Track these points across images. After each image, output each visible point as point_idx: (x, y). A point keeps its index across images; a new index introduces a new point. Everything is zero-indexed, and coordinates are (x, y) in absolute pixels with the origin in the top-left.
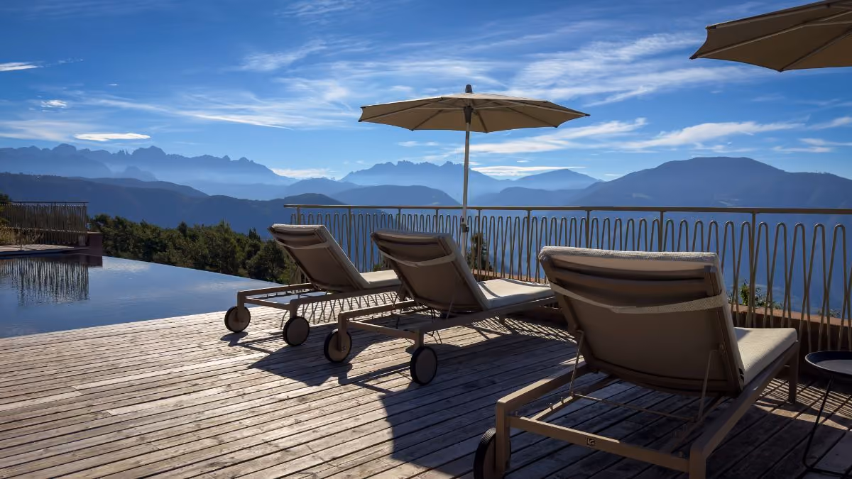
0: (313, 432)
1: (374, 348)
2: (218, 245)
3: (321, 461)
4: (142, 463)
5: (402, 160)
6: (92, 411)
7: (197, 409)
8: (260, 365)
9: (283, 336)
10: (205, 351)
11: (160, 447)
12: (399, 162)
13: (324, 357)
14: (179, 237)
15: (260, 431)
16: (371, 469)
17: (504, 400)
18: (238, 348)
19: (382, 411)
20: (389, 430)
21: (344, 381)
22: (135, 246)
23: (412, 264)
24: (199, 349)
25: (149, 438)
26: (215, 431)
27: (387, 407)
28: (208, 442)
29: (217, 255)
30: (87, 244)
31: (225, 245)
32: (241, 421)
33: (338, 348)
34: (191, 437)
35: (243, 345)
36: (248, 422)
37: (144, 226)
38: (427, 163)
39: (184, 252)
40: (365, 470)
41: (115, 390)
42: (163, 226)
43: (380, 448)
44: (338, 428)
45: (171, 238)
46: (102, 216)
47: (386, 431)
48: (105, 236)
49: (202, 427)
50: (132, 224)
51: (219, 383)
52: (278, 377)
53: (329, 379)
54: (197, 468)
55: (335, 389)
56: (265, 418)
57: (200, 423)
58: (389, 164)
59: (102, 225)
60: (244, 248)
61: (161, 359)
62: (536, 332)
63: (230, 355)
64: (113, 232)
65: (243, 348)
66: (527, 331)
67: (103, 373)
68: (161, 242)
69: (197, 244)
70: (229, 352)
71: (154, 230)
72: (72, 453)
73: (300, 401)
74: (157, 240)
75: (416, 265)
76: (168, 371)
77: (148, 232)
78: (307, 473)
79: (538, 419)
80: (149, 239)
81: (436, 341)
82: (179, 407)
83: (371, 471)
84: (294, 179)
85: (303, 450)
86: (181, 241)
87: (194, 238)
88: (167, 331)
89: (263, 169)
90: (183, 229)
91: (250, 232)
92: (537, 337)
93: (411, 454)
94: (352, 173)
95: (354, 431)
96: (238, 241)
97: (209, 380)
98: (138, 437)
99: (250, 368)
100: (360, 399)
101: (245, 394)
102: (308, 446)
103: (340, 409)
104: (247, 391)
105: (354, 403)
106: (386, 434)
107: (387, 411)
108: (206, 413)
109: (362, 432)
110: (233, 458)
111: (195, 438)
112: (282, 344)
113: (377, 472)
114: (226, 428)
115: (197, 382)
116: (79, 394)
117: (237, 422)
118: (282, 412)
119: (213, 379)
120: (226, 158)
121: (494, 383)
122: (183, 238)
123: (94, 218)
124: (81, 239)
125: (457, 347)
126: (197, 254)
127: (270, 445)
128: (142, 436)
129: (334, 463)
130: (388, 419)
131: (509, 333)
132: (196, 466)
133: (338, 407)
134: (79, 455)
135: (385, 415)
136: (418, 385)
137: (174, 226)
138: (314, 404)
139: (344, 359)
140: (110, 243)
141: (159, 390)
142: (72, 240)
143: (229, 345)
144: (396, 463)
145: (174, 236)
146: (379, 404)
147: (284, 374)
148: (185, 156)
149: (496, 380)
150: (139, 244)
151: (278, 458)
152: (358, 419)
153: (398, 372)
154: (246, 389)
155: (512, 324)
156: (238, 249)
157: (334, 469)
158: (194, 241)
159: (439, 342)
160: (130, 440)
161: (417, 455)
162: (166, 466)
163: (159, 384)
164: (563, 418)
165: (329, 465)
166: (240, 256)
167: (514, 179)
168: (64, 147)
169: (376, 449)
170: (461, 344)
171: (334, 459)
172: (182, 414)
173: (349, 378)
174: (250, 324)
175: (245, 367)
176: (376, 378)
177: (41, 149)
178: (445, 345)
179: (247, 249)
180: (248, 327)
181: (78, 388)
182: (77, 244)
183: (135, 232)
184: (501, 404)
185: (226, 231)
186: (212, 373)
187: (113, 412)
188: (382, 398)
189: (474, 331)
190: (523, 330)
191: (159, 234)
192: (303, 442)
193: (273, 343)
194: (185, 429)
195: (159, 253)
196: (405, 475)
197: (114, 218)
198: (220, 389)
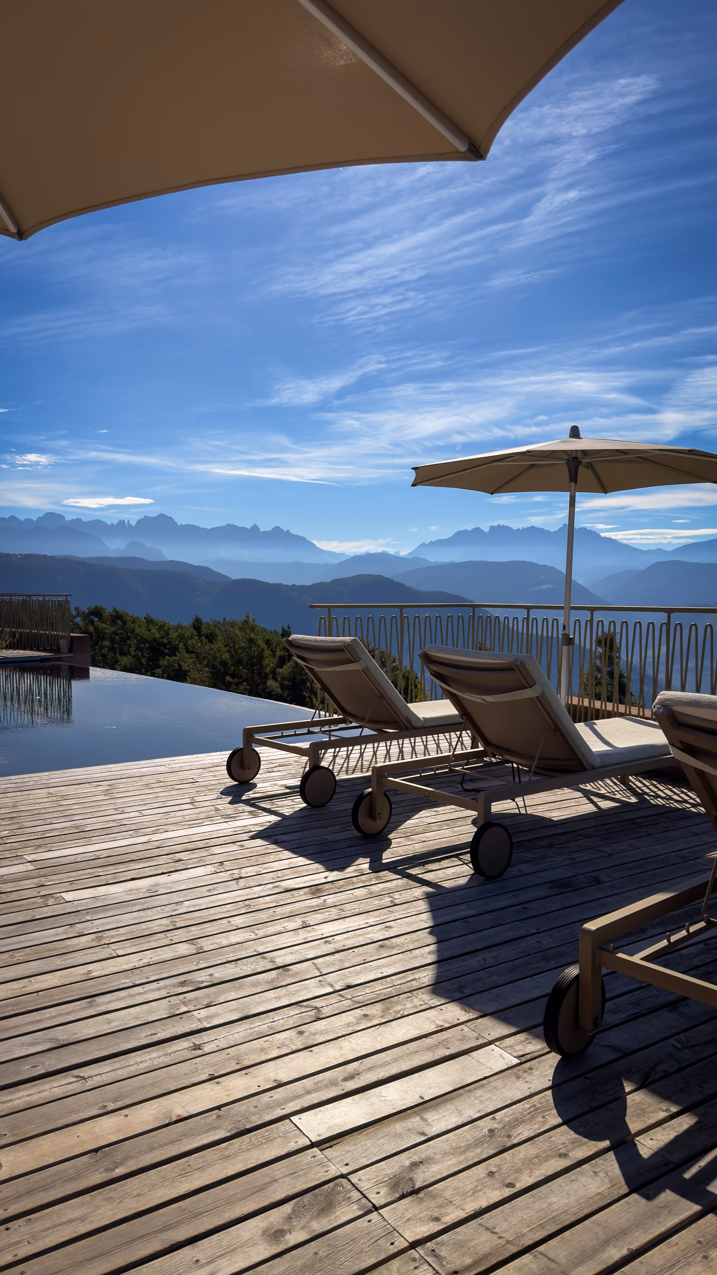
0: (326, 942)
1: (425, 816)
2: (243, 648)
3: (331, 990)
4: (94, 974)
5: (495, 524)
6: (42, 893)
7: (175, 898)
8: (266, 834)
9: (300, 792)
10: (198, 810)
11: (120, 952)
12: (492, 528)
13: (353, 827)
14: (192, 637)
15: (253, 936)
16: (399, 1008)
17: (592, 926)
18: (241, 807)
19: (425, 916)
20: (433, 948)
21: (377, 867)
22: (138, 648)
23: (476, 698)
24: (190, 806)
25: (109, 937)
26: (195, 931)
27: (434, 910)
28: (184, 949)
29: (240, 662)
30: (70, 651)
31: (250, 648)
32: (230, 919)
33: (372, 815)
34: (162, 940)
35: (248, 802)
36: (238, 921)
37: (149, 621)
38: (533, 527)
39: (198, 657)
40: (389, 1009)
41: (74, 864)
42: (172, 622)
43: (417, 976)
44: (361, 938)
45: (182, 637)
46: (96, 608)
47: (427, 949)
48: (99, 635)
49: (178, 925)
50: (134, 620)
51: (210, 860)
52: (287, 854)
53: (357, 863)
54: (165, 987)
55: (363, 877)
56: (263, 916)
57: (176, 919)
58: (477, 530)
59: (96, 619)
60: (274, 652)
61: (142, 819)
62: (676, 801)
63: (229, 818)
64: (110, 630)
65: (248, 808)
66: (662, 798)
67: (63, 837)
68: (170, 642)
69: (215, 646)
70: (229, 812)
71: (162, 627)
72: (10, 953)
73: (313, 894)
74: (165, 641)
75: (483, 700)
76: (144, 839)
77: (154, 630)
78: (306, 1007)
79: (643, 959)
80: (155, 640)
81: (518, 808)
82: (153, 894)
83: (398, 1012)
84: (343, 554)
85: (306, 971)
86: (195, 642)
87: (211, 638)
88: (152, 779)
89: (302, 542)
90: (197, 625)
91: (283, 630)
92: (677, 809)
93: (460, 989)
94: (423, 544)
95: (381, 946)
96: (268, 642)
97: (197, 854)
98: (94, 936)
99: (253, 838)
100: (396, 896)
101: (241, 878)
102: (314, 964)
103: (367, 909)
104: (245, 872)
105: (387, 901)
106: (428, 954)
107: (434, 918)
108: (186, 903)
109: (393, 948)
110: (211, 975)
111: (167, 942)
112: (297, 804)
113: (406, 1013)
114: (210, 928)
115: (178, 856)
116: (30, 867)
117: (225, 921)
118: (287, 909)
119: (203, 853)
120: (255, 527)
121: (598, 882)
122: (197, 638)
123: (87, 611)
124: (64, 643)
125: (550, 820)
126: (215, 658)
127: (264, 958)
128: (100, 934)
129: (348, 993)
130: (433, 930)
131: (633, 800)
132: (162, 983)
133: (363, 907)
134: (19, 956)
135: (430, 924)
136: (483, 878)
137: (187, 622)
138: (331, 899)
139: (381, 831)
140: (107, 643)
141: (133, 866)
142: (50, 644)
143: (231, 803)
144: (436, 1001)
145: (186, 635)
146: (423, 906)
147: (298, 849)
148: (202, 527)
149: (603, 877)
150: (142, 645)
151: (272, 981)
152: (390, 927)
153: (456, 856)
154: (243, 871)
155: (640, 785)
156: (267, 653)
157: (346, 1004)
158: (211, 641)
159: (523, 811)
160: (83, 939)
161: (467, 991)
162: (124, 981)
163: (133, 856)
164: (701, 945)
165: (341, 996)
166: (270, 662)
167: (669, 549)
168: (50, 516)
169: (410, 976)
170: (556, 815)
171: (349, 987)
172: (155, 904)
173: (384, 861)
174: (260, 772)
175: (246, 837)
176: (423, 864)
177: (22, 520)
178: (531, 816)
179: (278, 653)
180: (258, 776)
181: (30, 858)
182: (58, 650)
183: (137, 630)
184: (588, 931)
185: (252, 629)
186: (201, 844)
187: (68, 896)
188: (428, 896)
189: (579, 794)
190: (658, 796)
191: (167, 634)
192: (310, 956)
193: (287, 802)
194: (155, 927)
195: (167, 657)
196: (448, 1022)
197: (111, 611)
198: (210, 869)
